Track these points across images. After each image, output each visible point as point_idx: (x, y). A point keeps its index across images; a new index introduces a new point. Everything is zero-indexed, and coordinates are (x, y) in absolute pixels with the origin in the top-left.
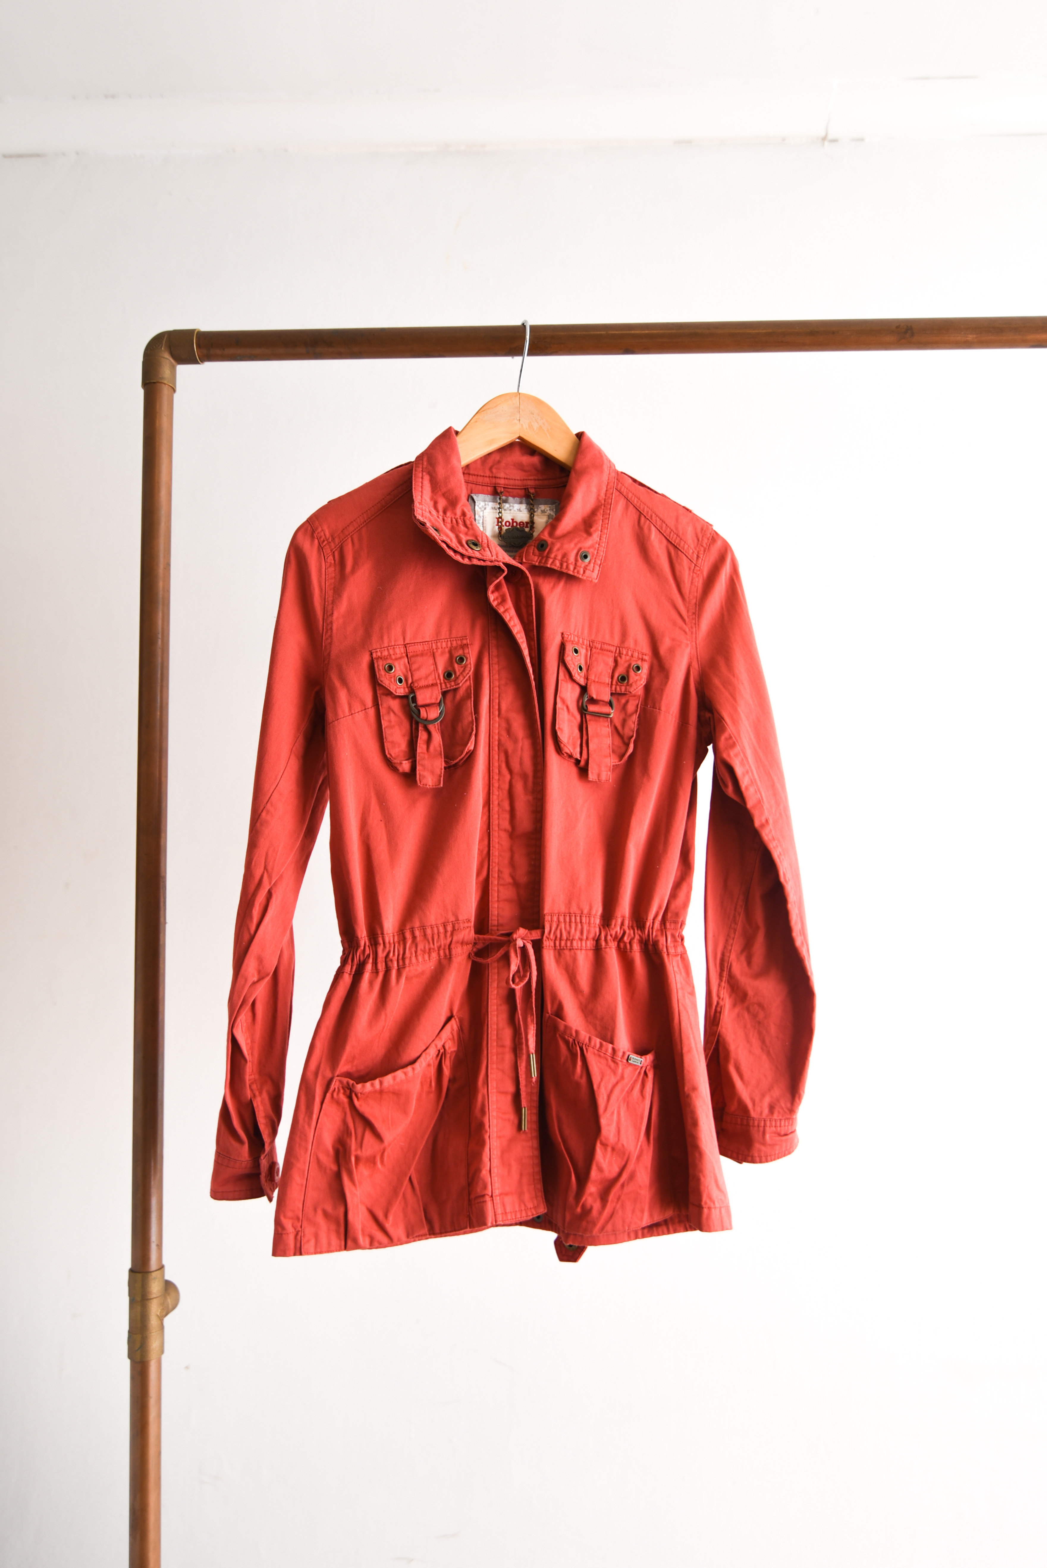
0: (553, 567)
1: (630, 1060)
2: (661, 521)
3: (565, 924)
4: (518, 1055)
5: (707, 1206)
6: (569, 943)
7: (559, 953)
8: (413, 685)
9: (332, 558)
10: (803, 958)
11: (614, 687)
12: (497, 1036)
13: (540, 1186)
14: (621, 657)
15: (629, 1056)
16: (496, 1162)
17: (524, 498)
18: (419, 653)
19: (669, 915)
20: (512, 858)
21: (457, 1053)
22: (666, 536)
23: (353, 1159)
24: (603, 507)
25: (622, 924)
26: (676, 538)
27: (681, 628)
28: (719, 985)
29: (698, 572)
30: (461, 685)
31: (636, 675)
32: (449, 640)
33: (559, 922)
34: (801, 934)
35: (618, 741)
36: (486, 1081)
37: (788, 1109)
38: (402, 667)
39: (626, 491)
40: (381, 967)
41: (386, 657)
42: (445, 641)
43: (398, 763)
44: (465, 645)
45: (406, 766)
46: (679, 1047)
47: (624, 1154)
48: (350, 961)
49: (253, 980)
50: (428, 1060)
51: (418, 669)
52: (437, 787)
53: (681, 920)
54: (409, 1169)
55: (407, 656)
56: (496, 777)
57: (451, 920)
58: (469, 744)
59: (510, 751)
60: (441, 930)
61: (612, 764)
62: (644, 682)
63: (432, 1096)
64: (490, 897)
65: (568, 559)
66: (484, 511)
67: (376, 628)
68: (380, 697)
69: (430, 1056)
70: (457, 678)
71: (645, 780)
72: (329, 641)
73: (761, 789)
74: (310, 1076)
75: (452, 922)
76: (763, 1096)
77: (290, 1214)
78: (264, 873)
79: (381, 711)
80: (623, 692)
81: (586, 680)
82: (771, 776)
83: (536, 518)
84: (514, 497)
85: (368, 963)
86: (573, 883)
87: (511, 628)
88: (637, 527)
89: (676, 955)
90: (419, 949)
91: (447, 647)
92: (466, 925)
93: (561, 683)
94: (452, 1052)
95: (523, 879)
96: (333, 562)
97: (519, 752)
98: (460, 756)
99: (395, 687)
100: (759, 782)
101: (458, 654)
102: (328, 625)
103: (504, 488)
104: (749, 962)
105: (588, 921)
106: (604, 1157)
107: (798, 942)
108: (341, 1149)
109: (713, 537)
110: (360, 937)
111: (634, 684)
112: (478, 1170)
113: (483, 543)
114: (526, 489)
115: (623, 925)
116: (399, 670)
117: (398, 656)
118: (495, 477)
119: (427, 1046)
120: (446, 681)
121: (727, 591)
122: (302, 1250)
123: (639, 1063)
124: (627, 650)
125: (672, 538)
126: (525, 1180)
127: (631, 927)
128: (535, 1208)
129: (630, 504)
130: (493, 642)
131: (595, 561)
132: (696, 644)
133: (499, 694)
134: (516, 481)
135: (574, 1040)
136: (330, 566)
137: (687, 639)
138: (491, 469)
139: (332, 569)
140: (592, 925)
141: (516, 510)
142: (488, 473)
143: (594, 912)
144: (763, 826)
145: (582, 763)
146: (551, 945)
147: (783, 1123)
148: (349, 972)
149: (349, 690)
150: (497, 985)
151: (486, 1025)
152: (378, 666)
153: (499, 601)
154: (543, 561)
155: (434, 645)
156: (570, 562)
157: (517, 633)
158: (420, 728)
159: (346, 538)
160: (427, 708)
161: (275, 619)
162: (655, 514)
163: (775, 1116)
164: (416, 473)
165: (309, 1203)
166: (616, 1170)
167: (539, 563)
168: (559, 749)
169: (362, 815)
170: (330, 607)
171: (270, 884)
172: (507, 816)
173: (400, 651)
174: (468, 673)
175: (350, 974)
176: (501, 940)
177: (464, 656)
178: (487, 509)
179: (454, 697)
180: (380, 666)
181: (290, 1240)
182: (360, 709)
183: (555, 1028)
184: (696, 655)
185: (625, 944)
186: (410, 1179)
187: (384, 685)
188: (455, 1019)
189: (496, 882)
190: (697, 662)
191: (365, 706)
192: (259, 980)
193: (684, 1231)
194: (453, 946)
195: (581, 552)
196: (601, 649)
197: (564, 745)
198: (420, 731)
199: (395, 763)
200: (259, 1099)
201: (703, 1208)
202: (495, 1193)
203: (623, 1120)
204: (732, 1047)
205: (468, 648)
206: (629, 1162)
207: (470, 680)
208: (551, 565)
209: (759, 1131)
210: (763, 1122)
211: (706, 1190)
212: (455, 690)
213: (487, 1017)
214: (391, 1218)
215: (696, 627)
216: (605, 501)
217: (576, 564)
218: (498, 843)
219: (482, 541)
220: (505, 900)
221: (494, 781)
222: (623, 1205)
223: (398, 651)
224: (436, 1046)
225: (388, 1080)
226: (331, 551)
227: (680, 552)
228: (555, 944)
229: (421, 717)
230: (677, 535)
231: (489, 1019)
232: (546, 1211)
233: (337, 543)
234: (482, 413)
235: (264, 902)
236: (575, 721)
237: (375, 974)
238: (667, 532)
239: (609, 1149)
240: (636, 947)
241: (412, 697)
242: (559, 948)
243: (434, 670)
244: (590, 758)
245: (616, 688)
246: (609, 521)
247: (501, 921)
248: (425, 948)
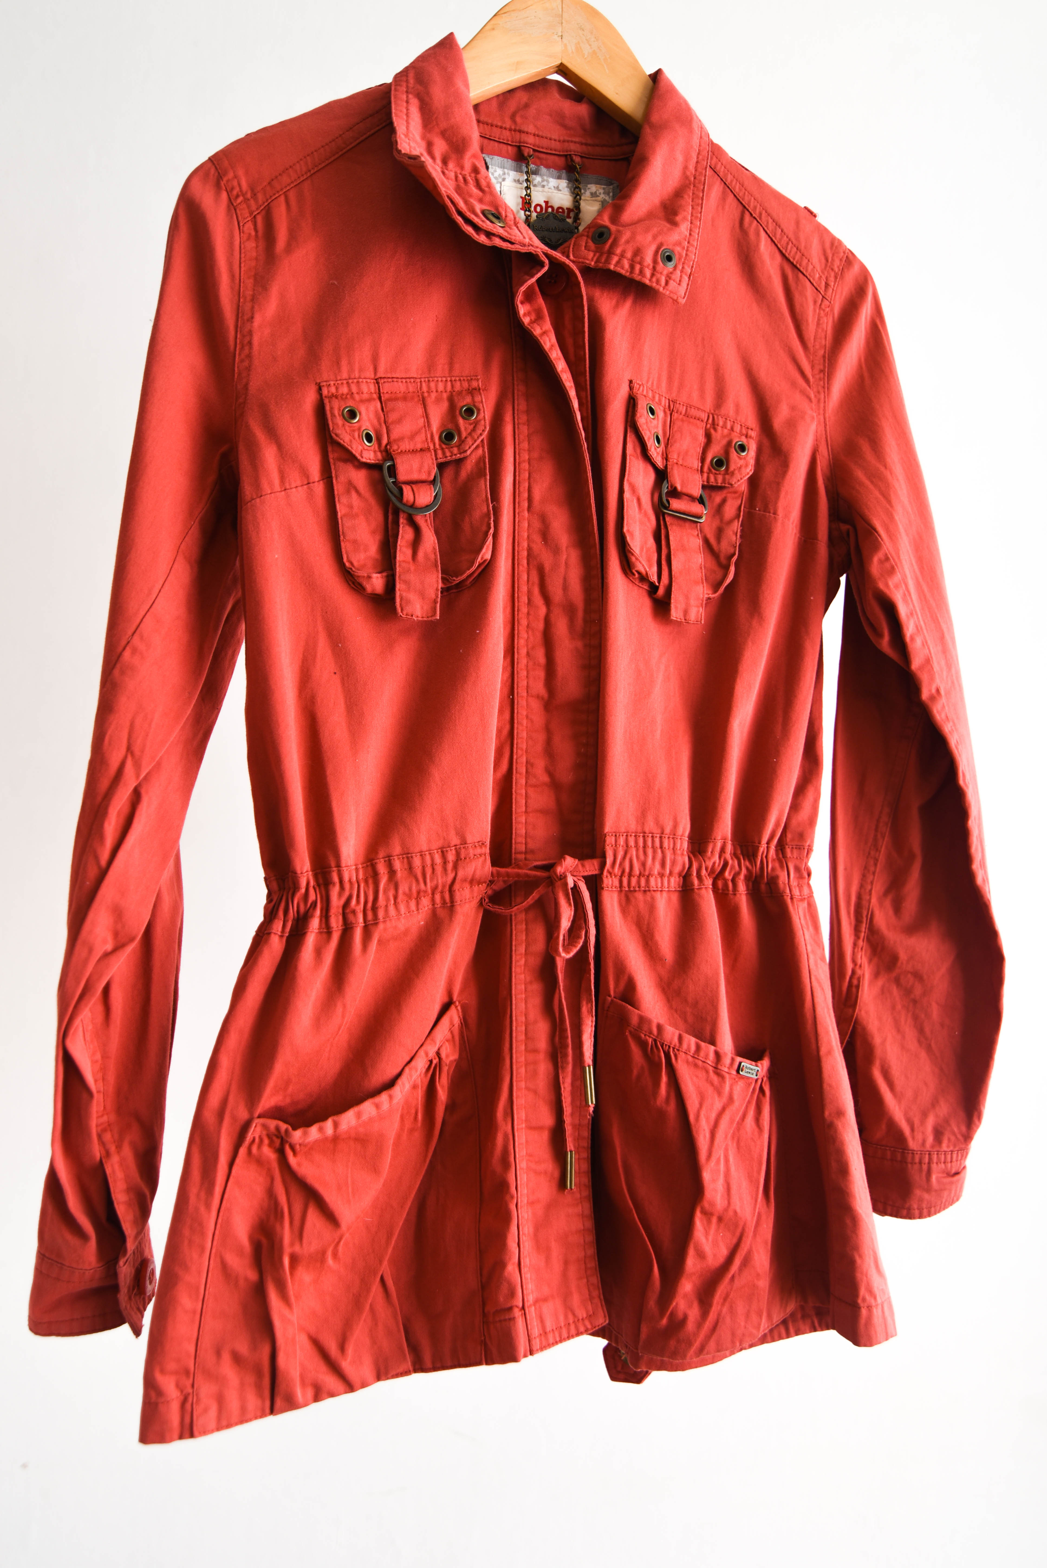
0: (619, 269)
1: (742, 1071)
2: (774, 224)
3: (637, 850)
4: (560, 1064)
5: (866, 1304)
6: (643, 882)
7: (627, 897)
8: (391, 447)
9: (252, 227)
10: (988, 904)
11: (705, 475)
12: (526, 1034)
13: (595, 1280)
14: (715, 430)
15: (740, 1063)
16: (527, 1245)
17: (564, 171)
18: (399, 395)
19: (789, 836)
20: (549, 742)
21: (458, 1063)
22: (781, 249)
23: (286, 1261)
24: (692, 187)
25: (723, 850)
26: (796, 252)
27: (803, 392)
28: (855, 945)
29: (828, 309)
30: (469, 452)
31: (740, 458)
32: (449, 379)
33: (627, 846)
34: (981, 866)
35: (712, 564)
36: (509, 1110)
37: (963, 1136)
38: (372, 416)
39: (724, 171)
40: (336, 923)
41: (344, 397)
42: (442, 381)
43: (364, 577)
44: (475, 389)
45: (377, 583)
46: (814, 1046)
47: (736, 1225)
48: (281, 914)
49: (105, 948)
50: (413, 1079)
51: (399, 421)
52: (430, 619)
53: (807, 844)
54: (381, 1262)
55: (380, 398)
56: (524, 610)
57: (453, 843)
58: (484, 550)
59: (547, 567)
60: (438, 859)
61: (707, 596)
62: (751, 470)
63: (418, 1136)
64: (514, 806)
65: (642, 259)
66: (503, 183)
67: (328, 346)
68: (334, 464)
69: (417, 1071)
70: (462, 442)
71: (755, 623)
72: (246, 364)
73: (929, 642)
74: (209, 1116)
75: (455, 846)
76: (924, 1115)
77: (171, 1366)
78: (126, 757)
79: (335, 488)
80: (719, 484)
81: (665, 461)
82: (939, 623)
83: (583, 204)
84: (548, 167)
85: (312, 916)
86: (648, 782)
87: (554, 362)
88: (738, 230)
89: (802, 900)
90: (400, 891)
91: (446, 392)
92: (479, 851)
93: (630, 459)
94: (451, 1062)
95: (566, 776)
96: (253, 233)
97: (562, 569)
98: (469, 570)
99: (360, 448)
100: (925, 631)
101: (465, 403)
102: (244, 336)
103: (534, 150)
104: (897, 908)
105: (671, 846)
106: (707, 1234)
107: (979, 879)
108: (264, 1241)
109: (847, 257)
110: (299, 872)
111: (736, 472)
112: (500, 1265)
113: (508, 219)
114: (568, 157)
115: (724, 853)
116: (367, 418)
117: (365, 396)
118: (520, 131)
119: (413, 1054)
120: (444, 446)
121: (868, 343)
122: (195, 1428)
123: (755, 1074)
124: (724, 419)
125: (790, 252)
126: (572, 1271)
127: (735, 855)
128: (590, 1317)
129: (729, 191)
130: (520, 388)
131: (683, 268)
132: (825, 419)
133: (529, 474)
134: (553, 141)
135: (655, 1041)
136: (248, 239)
137: (812, 410)
138: (513, 117)
139: (251, 244)
140: (679, 852)
141: (552, 188)
142: (508, 124)
143: (680, 831)
144: (933, 698)
145: (661, 592)
146: (614, 884)
147: (955, 1156)
148: (279, 934)
149: (280, 447)
150: (526, 951)
151: (508, 1016)
152: (332, 409)
153: (533, 318)
154: (603, 260)
155: (424, 384)
156: (646, 264)
157: (562, 371)
158: (401, 520)
159: (277, 195)
160: (413, 486)
161: (151, 324)
162: (766, 212)
163: (944, 1146)
164: (397, 93)
165: (207, 1342)
166: (724, 1252)
167: (596, 262)
168: (627, 566)
169: (303, 662)
170: (247, 307)
171: (138, 776)
172: (541, 674)
173: (369, 388)
174: (481, 435)
175: (281, 936)
176: (535, 876)
177: (475, 406)
178: (507, 180)
179: (457, 474)
180: (335, 409)
181: (173, 1415)
182: (299, 483)
183: (623, 1020)
184: (824, 436)
185: (725, 880)
186: (382, 1280)
187: (342, 442)
188: (456, 1007)
189: (523, 781)
190: (826, 446)
191: (308, 477)
192: (117, 949)
193: (811, 1332)
194: (456, 886)
195: (661, 250)
196: (687, 415)
197: (637, 559)
198: (401, 526)
199: (359, 577)
200: (115, 1159)
201: (859, 1308)
202: (528, 1301)
203: (733, 1169)
204: (877, 1040)
205: (480, 394)
206: (744, 1239)
207: (483, 447)
208: (616, 265)
209: (921, 1170)
210: (927, 1156)
211: (865, 1278)
212: (459, 462)
213: (509, 1002)
214: (350, 1350)
215: (824, 392)
216: (695, 178)
217: (654, 268)
218: (527, 717)
219: (506, 216)
220: (536, 811)
221: (520, 616)
222: (731, 1307)
223: (365, 388)
224: (427, 1054)
225: (348, 1119)
226: (251, 213)
227: (801, 275)
228: (621, 882)
229: (405, 500)
230: (797, 249)
231: (514, 1007)
232: (607, 1322)
233: (260, 202)
234: (503, 15)
235: (126, 810)
236: (648, 524)
237: (325, 936)
238: (783, 241)
239: (714, 1220)
240: (742, 887)
241: (389, 466)
242: (627, 889)
243: (425, 426)
244: (673, 584)
245: (708, 478)
246: (702, 208)
247: (531, 846)
248: (410, 889)
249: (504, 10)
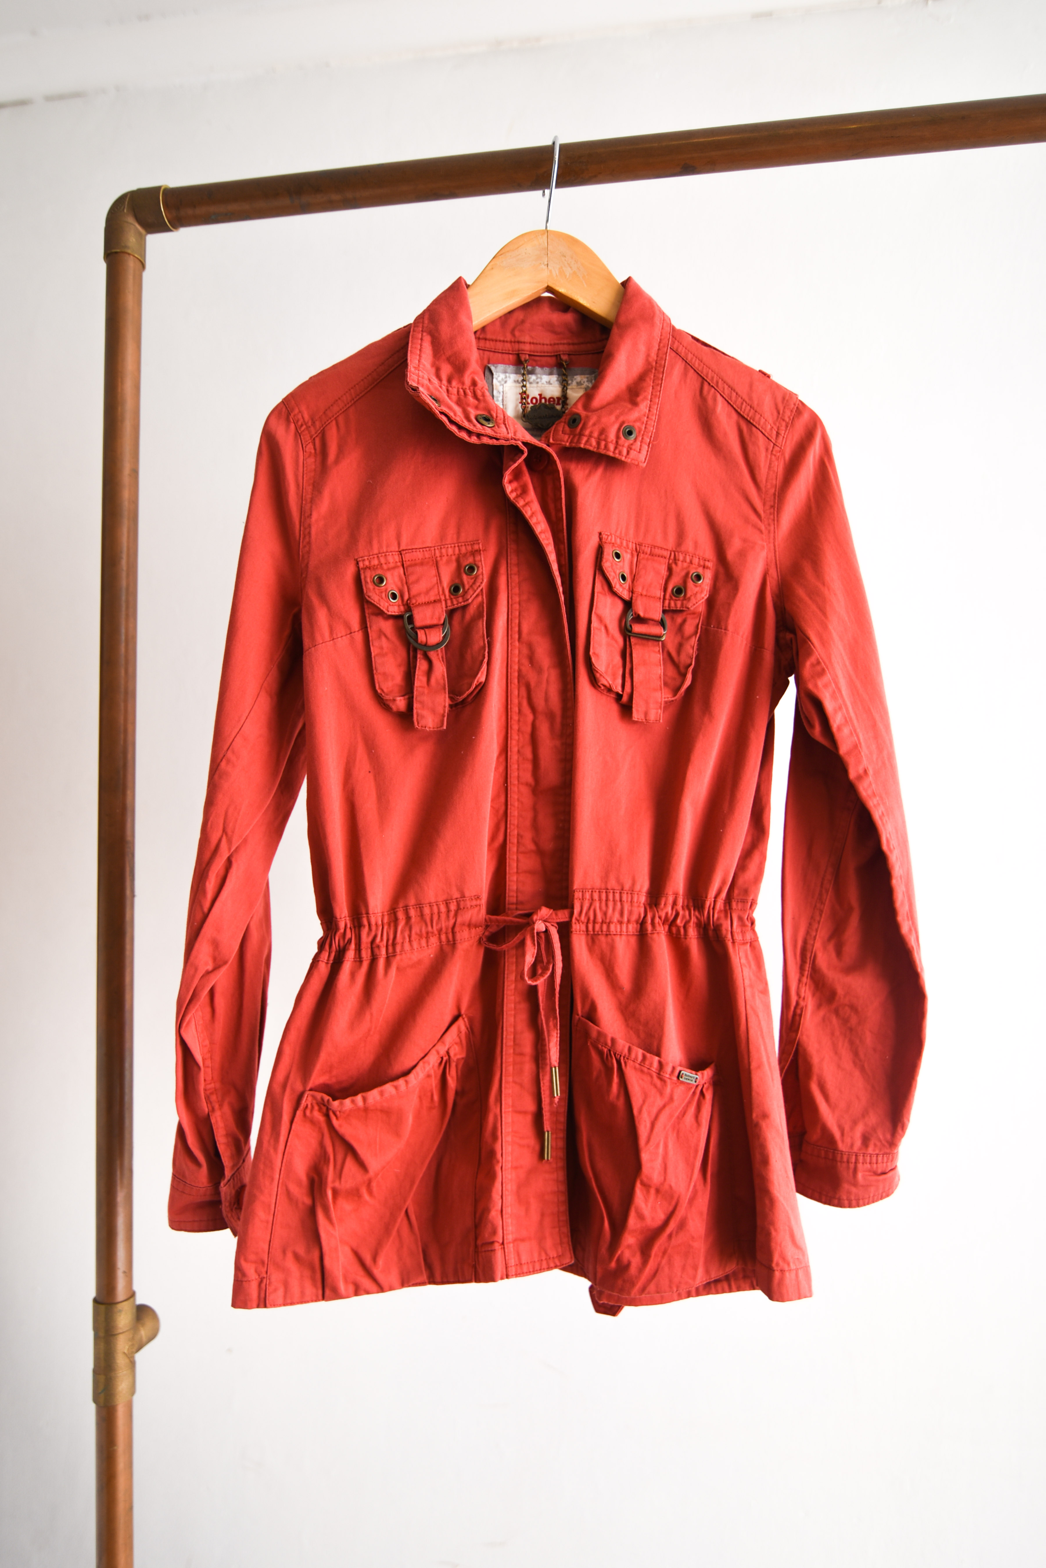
0: (588, 447)
1: (681, 1077)
2: (730, 389)
3: (600, 903)
4: (540, 1065)
5: (779, 1268)
6: (605, 927)
7: (592, 939)
8: (410, 601)
9: (312, 447)
10: (912, 950)
11: (667, 602)
12: (514, 1041)
13: (566, 1230)
14: (676, 564)
15: (680, 1072)
16: (509, 1199)
17: (555, 368)
18: (418, 561)
19: (736, 892)
20: (535, 820)
21: (466, 1060)
22: (737, 408)
23: (330, 1193)
24: (653, 371)
25: (675, 903)
26: (750, 410)
27: (755, 526)
28: (800, 981)
29: (778, 454)
30: (470, 601)
31: (696, 586)
32: (456, 545)
33: (592, 900)
34: (908, 918)
35: (671, 672)
36: (499, 1098)
37: (888, 1142)
38: (397, 579)
39: (685, 352)
40: (366, 954)
41: (375, 567)
42: (451, 547)
43: (390, 700)
44: (477, 551)
45: (400, 703)
46: (746, 1061)
47: (672, 1197)
48: (327, 947)
49: (206, 969)
50: (426, 1070)
51: (417, 581)
52: (439, 729)
53: (751, 898)
54: (405, 1201)
55: (403, 565)
56: (516, 717)
57: (455, 897)
58: (479, 675)
59: (533, 684)
60: (443, 909)
61: (663, 700)
62: (706, 595)
63: (436, 1113)
64: (507, 868)
65: (605, 437)
66: (505, 385)
67: (364, 531)
68: (369, 617)
69: (429, 1064)
70: (465, 592)
71: (706, 720)
72: (307, 549)
73: (858, 730)
74: (277, 1089)
75: (457, 899)
76: (855, 1123)
77: (252, 1257)
78: (222, 836)
79: (370, 635)
80: (678, 609)
81: (631, 594)
82: (871, 713)
83: (569, 392)
84: (542, 366)
85: (348, 949)
86: (611, 850)
87: (533, 526)
88: (698, 398)
89: (744, 944)
90: (413, 932)
91: (454, 555)
92: (474, 903)
93: (597, 596)
94: (458, 1060)
95: (548, 845)
96: (313, 451)
97: (544, 685)
98: (468, 690)
99: (387, 604)
100: (855, 722)
101: (468, 562)
102: (305, 529)
103: (529, 355)
104: (839, 952)
105: (629, 899)
106: (646, 1201)
107: (905, 929)
108: (316, 1178)
109: (797, 408)
110: (338, 917)
111: (692, 597)
112: (487, 1210)
113: (498, 418)
114: (557, 356)
115: (676, 905)
116: (392, 582)
117: (392, 565)
118: (519, 342)
119: (426, 1052)
120: (452, 597)
121: (816, 478)
122: (267, 1302)
123: (694, 1080)
124: (684, 555)
125: (745, 410)
126: (547, 1221)
127: (686, 907)
128: (559, 1257)
129: (690, 368)
130: (512, 546)
131: (642, 439)
132: (774, 546)
133: (519, 613)
134: (545, 346)
135: (610, 1051)
136: (309, 456)
137: (763, 540)
138: (513, 332)
139: (311, 460)
140: (636, 904)
141: (545, 383)
142: (509, 337)
143: (637, 888)
144: (860, 778)
145: (625, 699)
146: (582, 929)
147: (880, 1158)
148: (325, 961)
149: (329, 609)
150: (515, 978)
151: (500, 1027)
152: (365, 577)
153: (519, 493)
154: (575, 441)
155: (437, 552)
156: (608, 440)
157: (541, 533)
158: (419, 656)
159: (329, 421)
160: (426, 630)
161: (244, 525)
162: (722, 380)
163: (870, 1150)
164: (415, 333)
165: (276, 1243)
166: (661, 1216)
167: (570, 443)
168: (594, 680)
169: (346, 765)
170: (307, 507)
171: (230, 849)
172: (529, 766)
173: (394, 558)
174: (479, 586)
175: (327, 963)
176: (518, 922)
177: (475, 564)
178: (508, 382)
179: (463, 617)
180: (368, 577)
181: (253, 1289)
182: (343, 633)
183: (587, 1034)
184: (774, 561)
185: (678, 928)
186: (406, 1212)
187: (373, 601)
188: (463, 1019)
189: (515, 849)
190: (775, 570)
191: (350, 629)
192: (216, 968)
193: (750, 1289)
194: (457, 929)
195: (623, 427)
196: (651, 554)
197: (601, 675)
198: (418, 660)
199: (387, 700)
200: (218, 1113)
201: (774, 1271)
202: (507, 1239)
203: (671, 1153)
204: (815, 1060)
205: (480, 554)
206: (678, 1208)
207: (482, 595)
208: (585, 444)
209: (848, 1168)
210: (854, 1157)
211: (779, 1248)
212: (465, 608)
213: (501, 1017)
214: (381, 1262)
215: (774, 524)
216: (656, 363)
217: (617, 442)
218: (518, 800)
219: (497, 417)
220: (526, 872)
221: (512, 722)
222: (670, 1260)
223: (390, 559)
224: (438, 1053)
225: (374, 1095)
226: (311, 437)
227: (754, 429)
228: (587, 927)
229: (419, 641)
230: (751, 407)
231: (505, 1020)
232: (573, 1262)
233: (318, 427)
234: (500, 257)
235: (222, 873)
236: (616, 646)
237: (358, 963)
238: (738, 402)
239: (653, 1191)
240: (692, 932)
241: (408, 617)
242: (592, 933)
243: (437, 583)
244: (634, 692)
245: (669, 604)
246: (661, 387)
247: (521, 898)
248: (421, 931)
249: (503, 251)
